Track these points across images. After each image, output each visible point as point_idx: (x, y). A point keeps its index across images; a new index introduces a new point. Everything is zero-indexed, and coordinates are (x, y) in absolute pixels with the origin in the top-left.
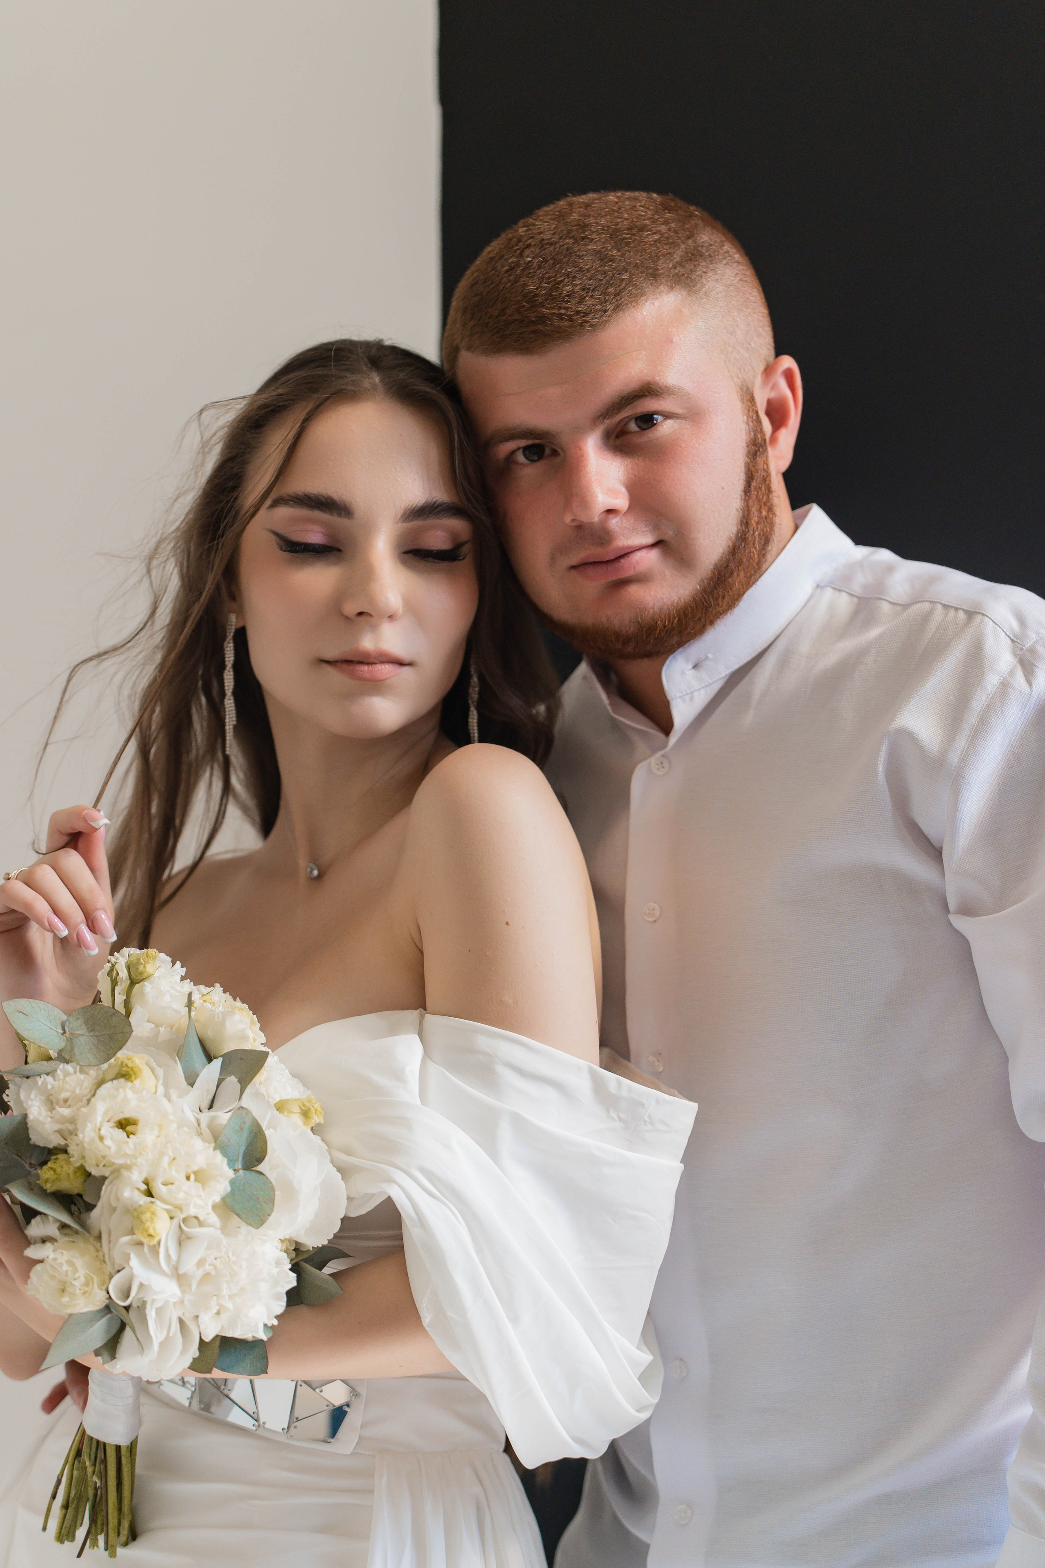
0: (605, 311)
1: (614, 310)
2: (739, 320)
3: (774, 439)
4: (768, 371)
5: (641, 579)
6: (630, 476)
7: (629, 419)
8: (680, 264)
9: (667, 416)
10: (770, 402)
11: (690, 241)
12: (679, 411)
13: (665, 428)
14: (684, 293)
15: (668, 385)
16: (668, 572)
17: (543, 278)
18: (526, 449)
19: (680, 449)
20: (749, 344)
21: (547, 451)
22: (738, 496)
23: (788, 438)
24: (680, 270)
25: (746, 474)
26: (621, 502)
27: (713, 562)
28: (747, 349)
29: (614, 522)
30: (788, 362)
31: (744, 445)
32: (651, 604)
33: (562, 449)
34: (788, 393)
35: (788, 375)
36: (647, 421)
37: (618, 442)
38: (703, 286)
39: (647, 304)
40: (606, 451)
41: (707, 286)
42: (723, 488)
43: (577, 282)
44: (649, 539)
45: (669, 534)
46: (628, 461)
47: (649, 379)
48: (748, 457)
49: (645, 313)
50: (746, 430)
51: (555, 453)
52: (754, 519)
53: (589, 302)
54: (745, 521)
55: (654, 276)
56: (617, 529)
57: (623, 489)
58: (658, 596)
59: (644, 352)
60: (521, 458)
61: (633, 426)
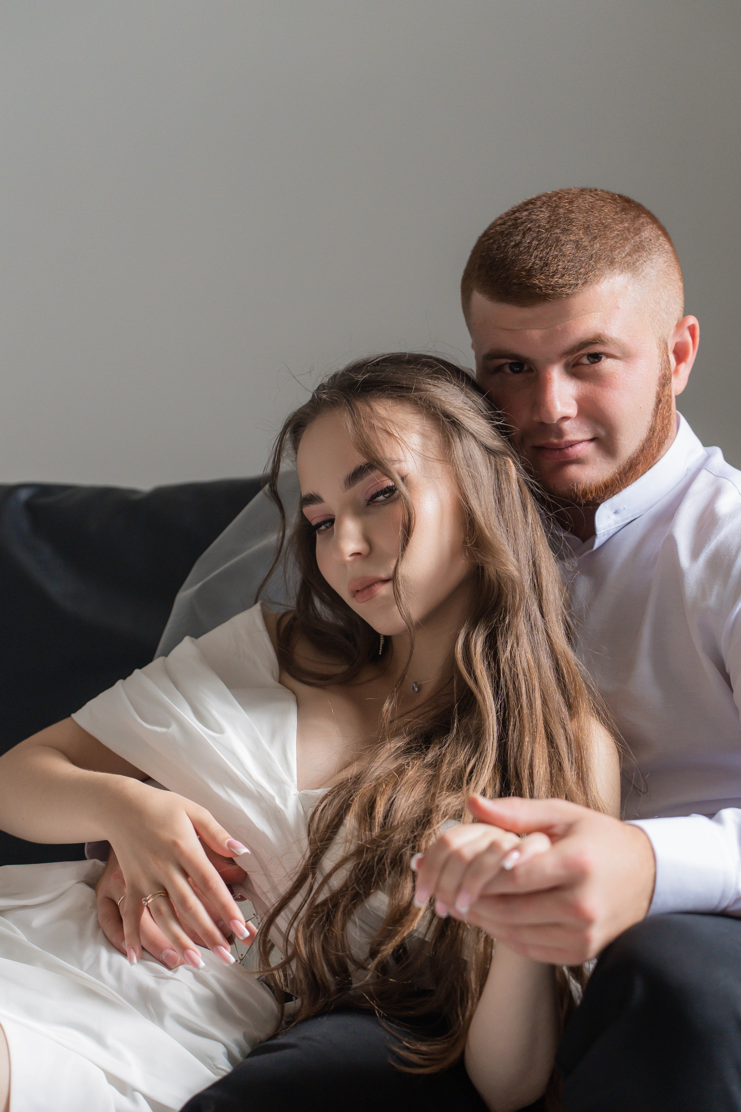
0: (577, 284)
1: (583, 284)
2: (663, 293)
3: (676, 371)
4: (679, 325)
5: (579, 461)
6: (580, 394)
7: (584, 355)
8: (629, 254)
9: (609, 356)
10: (677, 345)
11: (637, 237)
12: (618, 355)
13: (607, 365)
14: (630, 275)
15: (612, 337)
16: (598, 459)
17: (537, 256)
18: (511, 364)
19: (615, 379)
20: (668, 310)
21: (526, 368)
22: (650, 414)
23: (685, 370)
24: (628, 258)
25: (657, 398)
26: (572, 410)
27: (629, 456)
28: (667, 313)
29: (567, 425)
30: (692, 320)
31: (657, 379)
32: (584, 481)
33: (537, 371)
34: (690, 339)
35: (692, 329)
36: (596, 357)
37: (574, 370)
38: (643, 271)
39: (605, 282)
40: (565, 375)
41: (645, 272)
42: (641, 408)
43: (560, 263)
44: (589, 436)
45: (602, 433)
46: (579, 383)
47: (602, 332)
48: (659, 387)
49: (602, 287)
50: (659, 368)
51: (530, 370)
52: (658, 428)
53: (566, 277)
54: (652, 430)
55: (612, 263)
56: (568, 428)
57: (574, 402)
58: (590, 475)
59: (599, 313)
60: (507, 370)
61: (585, 360)
